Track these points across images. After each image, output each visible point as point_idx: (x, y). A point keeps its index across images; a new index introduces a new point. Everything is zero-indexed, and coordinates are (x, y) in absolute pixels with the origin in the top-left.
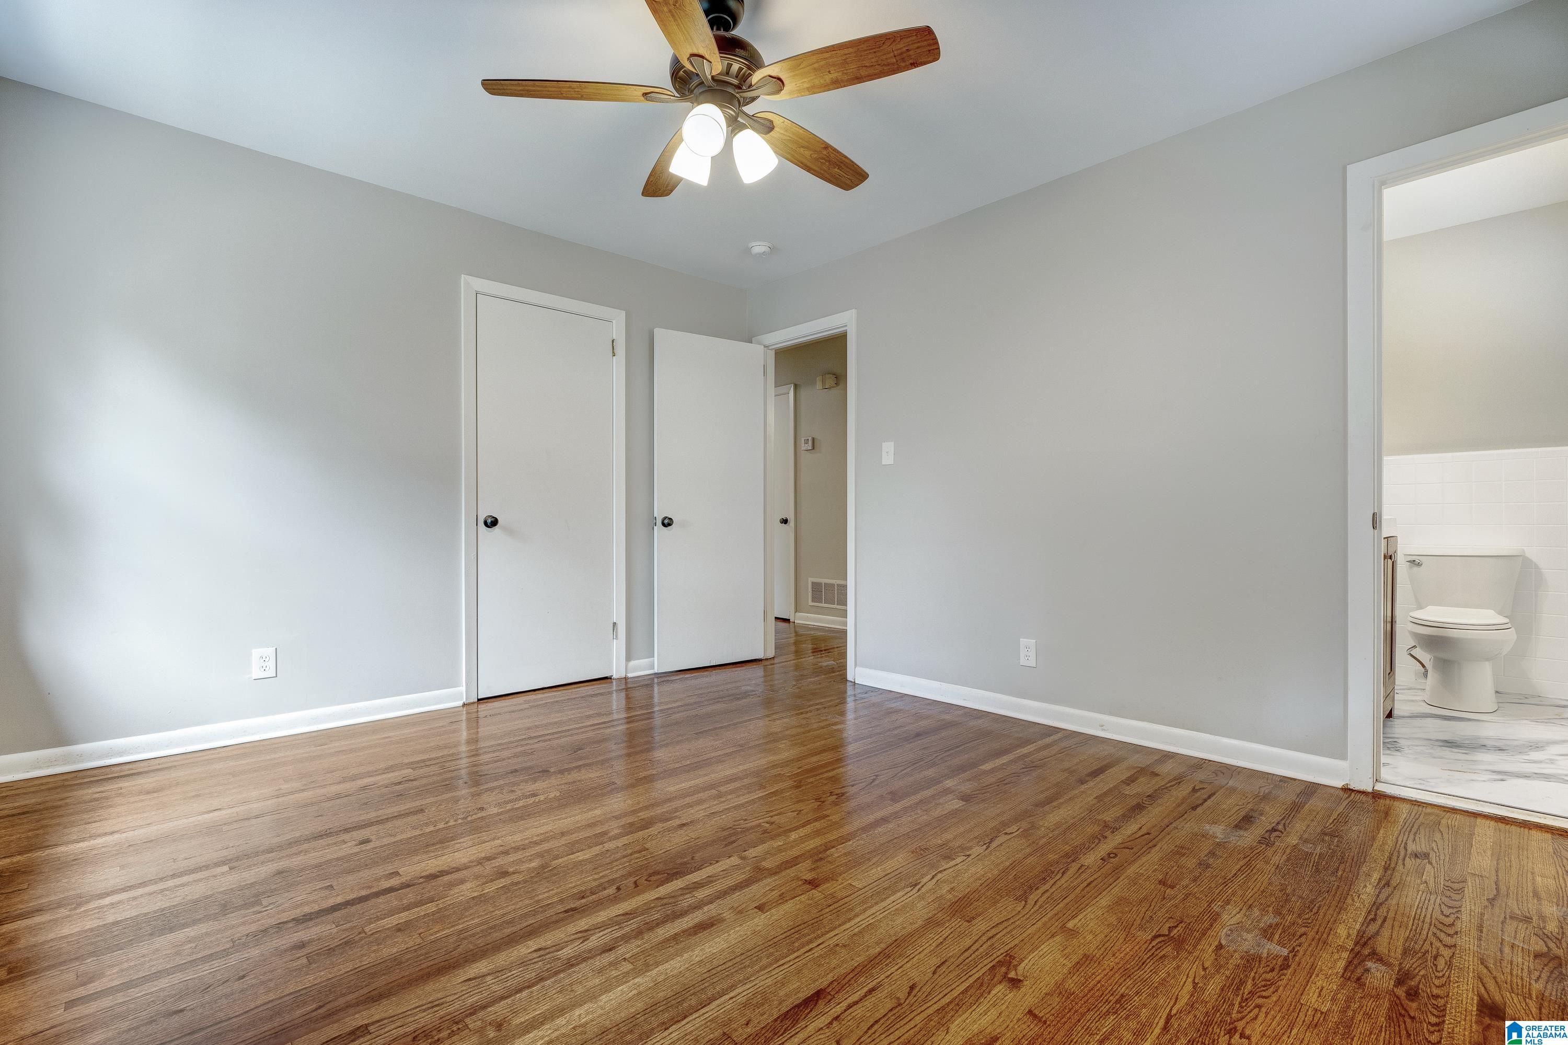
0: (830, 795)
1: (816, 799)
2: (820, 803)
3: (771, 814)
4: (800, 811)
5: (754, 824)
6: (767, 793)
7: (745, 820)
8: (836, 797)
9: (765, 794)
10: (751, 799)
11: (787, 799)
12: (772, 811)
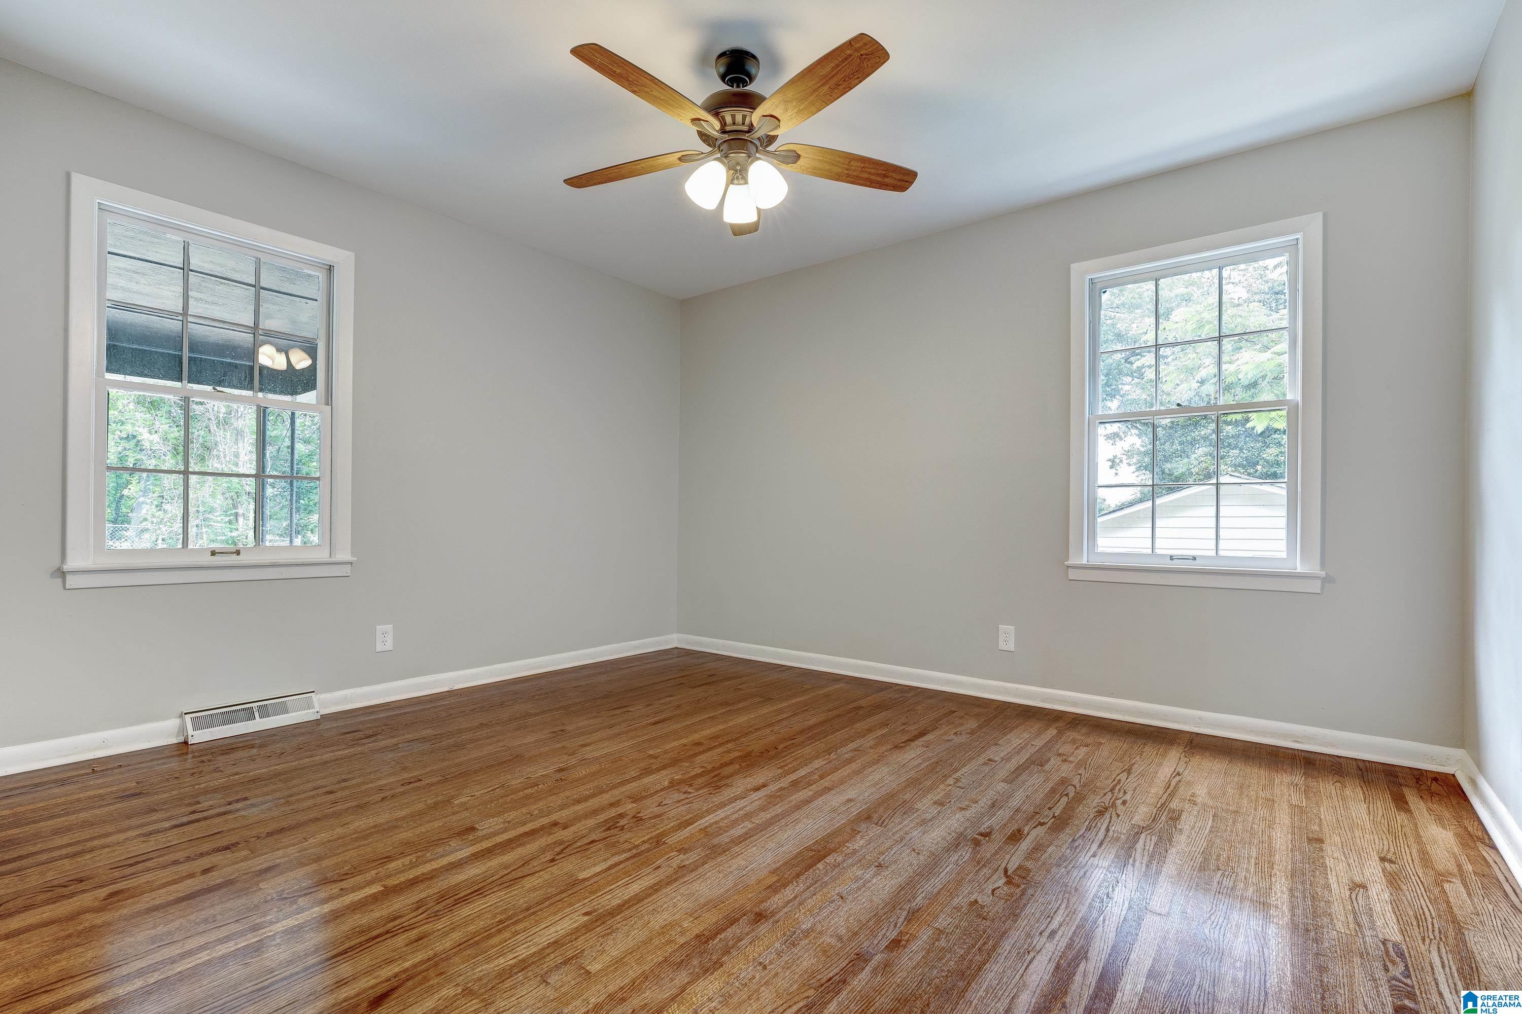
0: (623, 826)
1: (641, 820)
2: (638, 815)
3: (687, 800)
4: (659, 806)
5: (702, 791)
6: (696, 824)
7: (711, 794)
8: (618, 825)
9: (699, 822)
10: (712, 815)
11: (673, 817)
12: (687, 804)
